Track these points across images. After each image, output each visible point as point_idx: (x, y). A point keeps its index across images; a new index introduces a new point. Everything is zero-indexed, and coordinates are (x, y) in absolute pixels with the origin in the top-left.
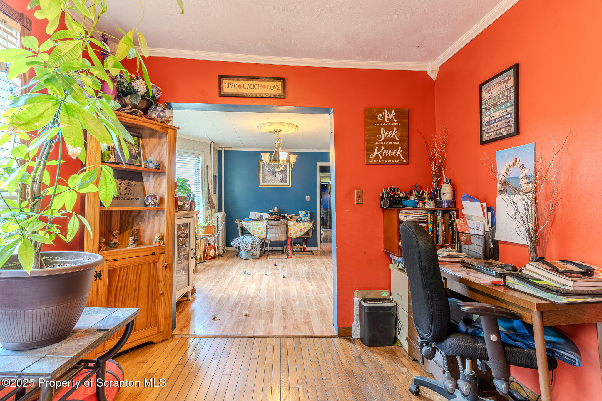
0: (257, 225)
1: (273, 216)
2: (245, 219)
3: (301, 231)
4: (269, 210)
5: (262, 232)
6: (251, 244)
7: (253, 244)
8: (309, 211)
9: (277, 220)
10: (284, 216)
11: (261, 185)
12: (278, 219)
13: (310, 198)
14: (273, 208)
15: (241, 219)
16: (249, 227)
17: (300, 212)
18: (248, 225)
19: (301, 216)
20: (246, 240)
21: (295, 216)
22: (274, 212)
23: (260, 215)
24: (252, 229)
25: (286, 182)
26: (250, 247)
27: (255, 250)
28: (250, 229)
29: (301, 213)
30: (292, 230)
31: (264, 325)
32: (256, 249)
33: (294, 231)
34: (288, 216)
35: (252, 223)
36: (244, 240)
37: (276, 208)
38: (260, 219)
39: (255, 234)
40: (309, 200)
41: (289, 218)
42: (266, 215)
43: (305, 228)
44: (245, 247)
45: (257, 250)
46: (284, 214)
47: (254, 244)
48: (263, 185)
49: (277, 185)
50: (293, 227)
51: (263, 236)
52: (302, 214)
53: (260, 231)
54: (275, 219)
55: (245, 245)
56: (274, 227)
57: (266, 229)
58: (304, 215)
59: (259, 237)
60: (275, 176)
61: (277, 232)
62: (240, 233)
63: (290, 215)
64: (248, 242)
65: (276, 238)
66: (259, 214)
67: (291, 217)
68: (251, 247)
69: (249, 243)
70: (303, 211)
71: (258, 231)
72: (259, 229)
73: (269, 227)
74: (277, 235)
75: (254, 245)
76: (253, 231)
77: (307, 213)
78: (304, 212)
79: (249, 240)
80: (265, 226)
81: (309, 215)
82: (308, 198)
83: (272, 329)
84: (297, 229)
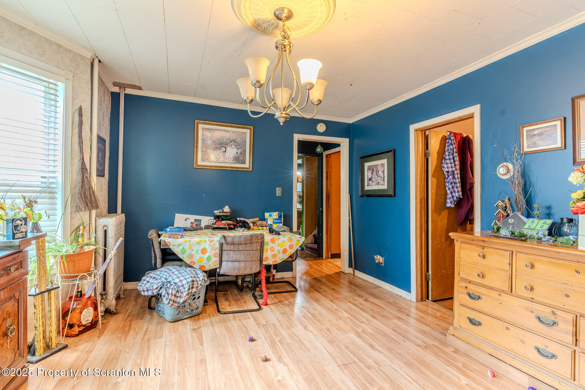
0: (199, 243)
1: (224, 222)
2: (168, 230)
3: (285, 251)
4: (215, 212)
5: (209, 259)
6: (189, 289)
7: (192, 288)
8: (282, 213)
9: (230, 229)
10: (244, 222)
11: (199, 166)
12: (232, 227)
13: (283, 192)
14: (222, 207)
16: (181, 247)
17: (267, 215)
18: (179, 245)
19: (270, 222)
20: (177, 280)
21: (260, 222)
22: (225, 214)
23: (196, 220)
24: (188, 252)
25: (244, 162)
26: (185, 294)
27: (194, 299)
28: (184, 251)
29: (270, 215)
30: (269, 251)
32: (197, 296)
33: (273, 253)
34: (249, 221)
35: (186, 239)
36: (170, 279)
37: (227, 207)
39: (194, 263)
40: (280, 195)
41: (251, 225)
42: (206, 220)
43: (291, 247)
44: (173, 298)
45: (199, 297)
46: (242, 219)
47: (195, 286)
48: (202, 166)
49: (229, 167)
50: (270, 244)
51: (211, 265)
52: (272, 217)
53: (206, 256)
54: (227, 227)
55: (174, 292)
56: (236, 247)
57: (218, 251)
58: (276, 219)
59: (201, 268)
60: (225, 151)
61: (242, 258)
62: (159, 261)
63: (252, 220)
64: (180, 284)
65: (239, 269)
66: (193, 218)
67: (253, 223)
68: (188, 294)
69: (183, 286)
70: (275, 213)
71: (202, 255)
72: (204, 251)
73: (225, 247)
74: (242, 264)
75: (194, 290)
76: (191, 256)
77: (280, 217)
78: (275, 215)
79: (182, 278)
80: (218, 245)
81: (283, 219)
82: (278, 192)
84: (279, 248)
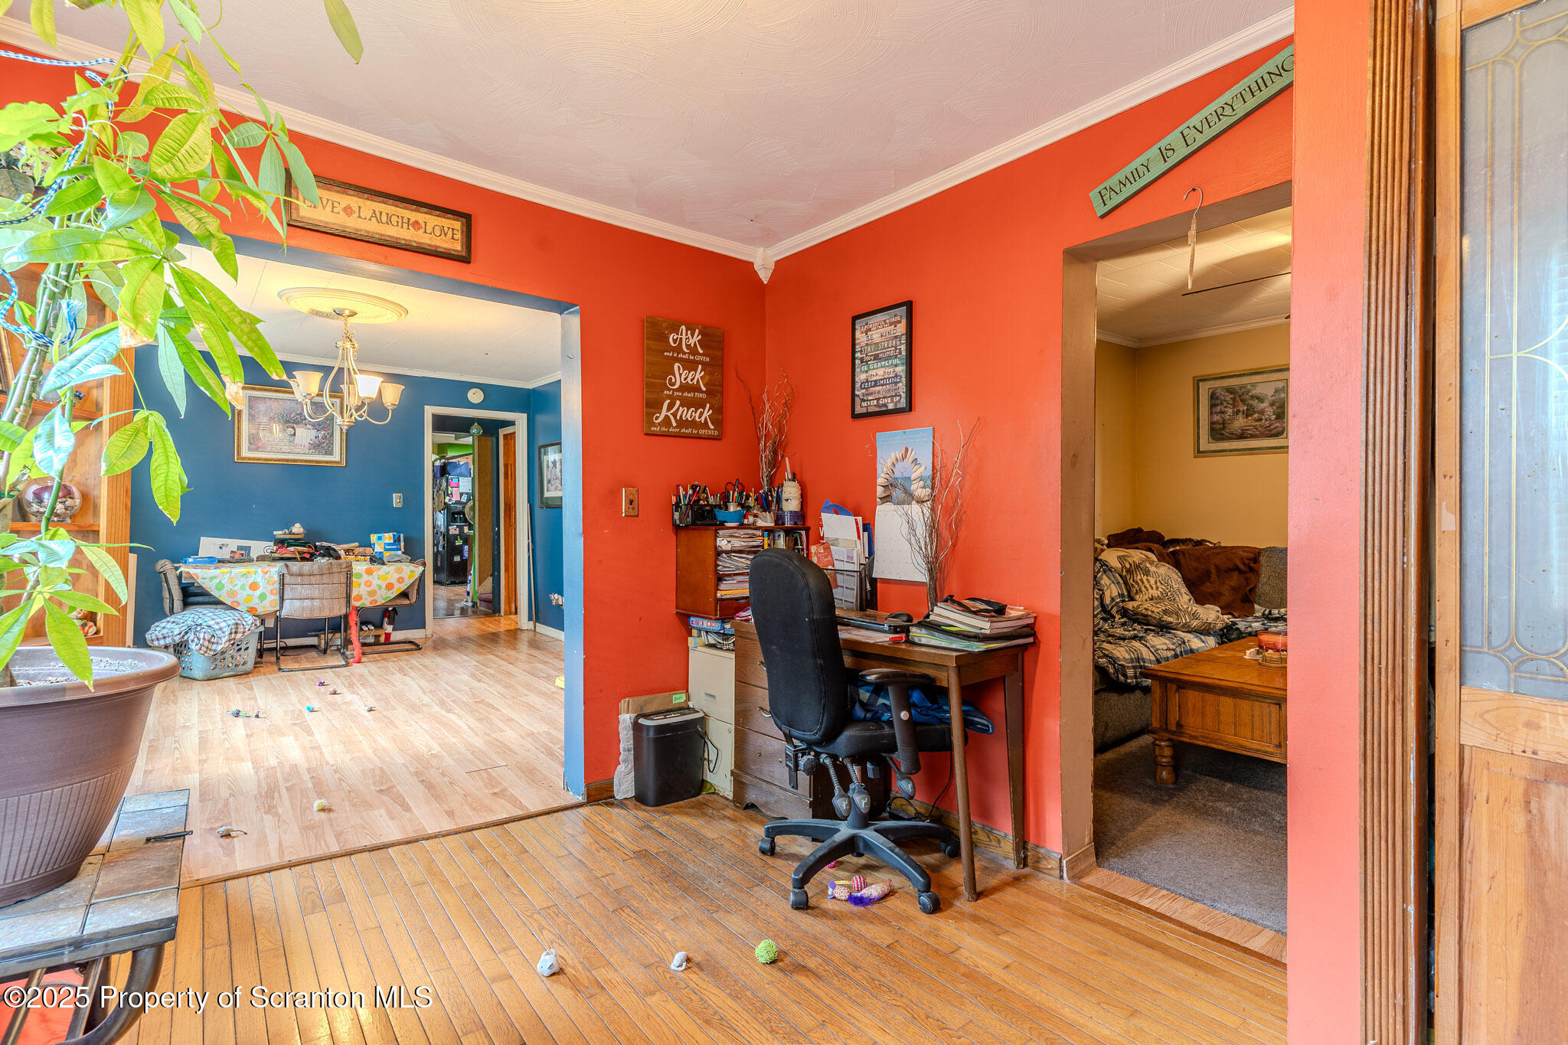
0: (245, 575)
1: (292, 549)
2: (191, 560)
3: (390, 586)
4: (275, 533)
5: (262, 597)
6: (231, 633)
7: (236, 633)
8: (402, 535)
9: (303, 559)
10: (328, 548)
11: (244, 458)
12: (308, 556)
13: (406, 500)
14: (288, 525)
15: (177, 559)
16: (216, 581)
17: (374, 538)
18: (212, 578)
19: (378, 548)
20: (211, 623)
21: (361, 549)
22: (293, 537)
23: (240, 548)
24: (228, 587)
25: (331, 453)
26: (224, 640)
27: (240, 650)
28: (220, 586)
29: (380, 538)
30: (363, 586)
31: (392, 818)
32: (243, 646)
33: (369, 589)
34: (340, 549)
35: (224, 570)
36: (200, 621)
37: (298, 525)
38: (242, 558)
39: (239, 603)
40: (400, 505)
41: (342, 553)
42: (259, 547)
43: (401, 580)
44: (206, 643)
45: (247, 649)
46: (325, 544)
47: (241, 630)
48: (249, 459)
49: (301, 461)
50: (366, 577)
51: (268, 604)
52: (381, 542)
53: (258, 593)
54: (298, 556)
55: (207, 637)
56: (306, 579)
57: (277, 586)
58: (389, 544)
59: (251, 610)
60: (294, 434)
61: (316, 594)
62: (178, 604)
63: (346, 546)
64: (216, 627)
65: (312, 609)
66: (233, 544)
67: (347, 551)
68: (230, 640)
69: (221, 629)
70: (387, 535)
71: (250, 592)
72: (254, 586)
73: (287, 579)
74: (317, 603)
75: (239, 636)
76: (232, 594)
77: (397, 540)
78: (388, 537)
79: (219, 620)
80: (276, 578)
81: (402, 544)
82: (397, 500)
83: (421, 823)
84: (379, 582)
